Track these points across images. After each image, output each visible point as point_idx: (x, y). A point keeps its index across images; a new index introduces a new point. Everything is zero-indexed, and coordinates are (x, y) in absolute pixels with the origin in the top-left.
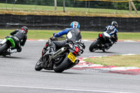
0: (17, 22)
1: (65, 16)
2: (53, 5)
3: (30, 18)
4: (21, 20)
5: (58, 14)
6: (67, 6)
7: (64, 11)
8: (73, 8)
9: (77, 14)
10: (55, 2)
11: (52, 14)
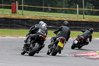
0: (51, 25)
1: (85, 22)
2: (76, 14)
3: (60, 22)
4: (53, 24)
5: (79, 20)
6: (86, 14)
7: (84, 18)
8: (90, 16)
9: (93, 20)
10: (78, 11)
11: (76, 20)
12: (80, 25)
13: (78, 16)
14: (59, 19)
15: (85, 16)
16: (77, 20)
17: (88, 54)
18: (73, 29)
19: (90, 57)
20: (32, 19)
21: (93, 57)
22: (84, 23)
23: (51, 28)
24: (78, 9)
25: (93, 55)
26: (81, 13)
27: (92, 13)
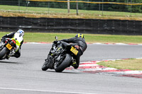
1: (79, 19)
3: (43, 20)
4: (33, 23)
5: (71, 17)
6: (80, 9)
7: (77, 14)
8: (86, 11)
9: (90, 17)
10: (69, 5)
11: (65, 17)
12: (72, 24)
14: (42, 16)
15: (80, 11)
16: (68, 17)
18: (63, 29)
19: (87, 70)
23: (30, 29)
24: (69, 1)
26: (73, 7)
27: (89, 6)
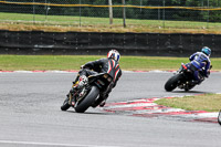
2: (108, 16)
4: (56, 41)
5: (114, 30)
8: (138, 21)
9: (145, 30)
10: (111, 11)
11: (107, 30)
12: (116, 42)
13: (111, 22)
14: (69, 29)
16: (110, 30)
17: (135, 105)
18: (102, 50)
19: (139, 112)
20: (8, 32)
21: (145, 111)
22: (125, 38)
24: (111, 6)
25: (145, 108)
26: (117, 14)
